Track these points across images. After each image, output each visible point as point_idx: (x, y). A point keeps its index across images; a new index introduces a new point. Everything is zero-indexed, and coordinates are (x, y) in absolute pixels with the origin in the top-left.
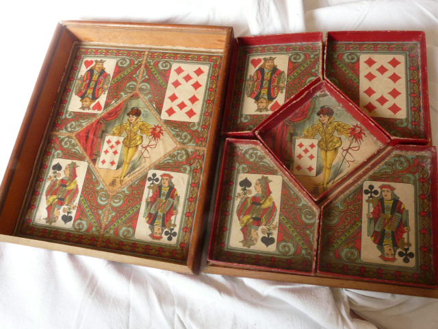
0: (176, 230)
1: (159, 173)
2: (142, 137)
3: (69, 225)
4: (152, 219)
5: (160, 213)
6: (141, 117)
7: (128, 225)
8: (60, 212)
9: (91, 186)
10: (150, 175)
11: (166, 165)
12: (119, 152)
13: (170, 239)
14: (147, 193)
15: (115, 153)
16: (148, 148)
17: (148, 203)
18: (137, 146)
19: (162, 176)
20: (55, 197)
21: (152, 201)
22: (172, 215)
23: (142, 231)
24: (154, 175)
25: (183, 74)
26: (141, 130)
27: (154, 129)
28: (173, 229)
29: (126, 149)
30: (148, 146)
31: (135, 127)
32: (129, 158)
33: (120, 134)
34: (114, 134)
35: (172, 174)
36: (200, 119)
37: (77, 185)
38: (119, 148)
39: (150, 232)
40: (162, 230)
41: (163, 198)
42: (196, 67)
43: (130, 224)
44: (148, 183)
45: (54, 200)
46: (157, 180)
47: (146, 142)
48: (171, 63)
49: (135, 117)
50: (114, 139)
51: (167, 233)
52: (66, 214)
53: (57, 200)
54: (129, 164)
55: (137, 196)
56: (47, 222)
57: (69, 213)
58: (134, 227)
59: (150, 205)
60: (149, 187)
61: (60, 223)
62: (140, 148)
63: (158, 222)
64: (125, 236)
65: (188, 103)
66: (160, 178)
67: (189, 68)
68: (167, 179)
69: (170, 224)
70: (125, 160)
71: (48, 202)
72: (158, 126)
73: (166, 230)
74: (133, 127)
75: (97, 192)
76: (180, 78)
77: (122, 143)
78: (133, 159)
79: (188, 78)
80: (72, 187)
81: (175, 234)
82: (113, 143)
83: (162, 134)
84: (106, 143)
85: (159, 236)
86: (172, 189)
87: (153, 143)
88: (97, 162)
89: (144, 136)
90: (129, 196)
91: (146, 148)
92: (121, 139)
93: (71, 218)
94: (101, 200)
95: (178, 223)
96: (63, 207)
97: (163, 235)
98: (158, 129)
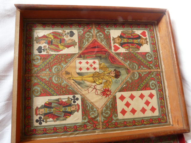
0: (44, 124)
1: (79, 102)
2: (101, 84)
3: (36, 52)
4: (48, 105)
5: (52, 110)
6: (115, 79)
7: (42, 91)
8: (43, 45)
9: (63, 59)
10: (77, 96)
11: (86, 105)
12: (89, 71)
13: (37, 121)
14: (64, 98)
15: (88, 69)
16: (95, 90)
17: (58, 100)
18: (95, 82)
19: (78, 104)
20: (52, 38)
21: (60, 103)
22: (53, 118)
23: (39, 101)
24: (77, 99)
25: (149, 99)
26: (106, 82)
27: (108, 90)
28: (44, 121)
29: (91, 75)
30: (96, 89)
31: (107, 77)
32: (86, 79)
33: (101, 68)
34: (100, 64)
35: (80, 111)
36: (121, 120)
37: (62, 50)
38: (92, 70)
39: (39, 107)
40: (41, 115)
41: (63, 109)
42: (156, 107)
43: (43, 92)
44: (71, 96)
45: (50, 38)
46: (74, 102)
47: (98, 87)
48: (156, 89)
49: (114, 75)
50: (97, 66)
51: (40, 118)
52: (43, 48)
53: (51, 40)
54: (82, 80)
55: (61, 92)
56: (36, 38)
57: (44, 50)
58: (41, 95)
59: (57, 102)
60: (69, 98)
61: (36, 46)
62: (94, 84)
63: (47, 110)
64: (34, 91)
65: (131, 108)
66: (76, 104)
67: (154, 102)
68: (76, 108)
69: (46, 119)
70: (84, 77)
71: (49, 35)
72: (111, 92)
73: (43, 117)
74: (108, 76)
75: (60, 64)
76: (147, 98)
77: (95, 71)
78: (86, 82)
79: (147, 103)
80: (61, 47)
81: (41, 123)
82: (94, 66)
83: (106, 97)
84: (93, 61)
85: (38, 113)
86: (70, 113)
87: (99, 92)
88: (80, 59)
89: (103, 85)
90: (61, 86)
91: (95, 88)
92: (98, 70)
93: (40, 52)
94: (55, 68)
95: (48, 124)
96: (47, 45)
97: (39, 116)
98: (109, 93)
